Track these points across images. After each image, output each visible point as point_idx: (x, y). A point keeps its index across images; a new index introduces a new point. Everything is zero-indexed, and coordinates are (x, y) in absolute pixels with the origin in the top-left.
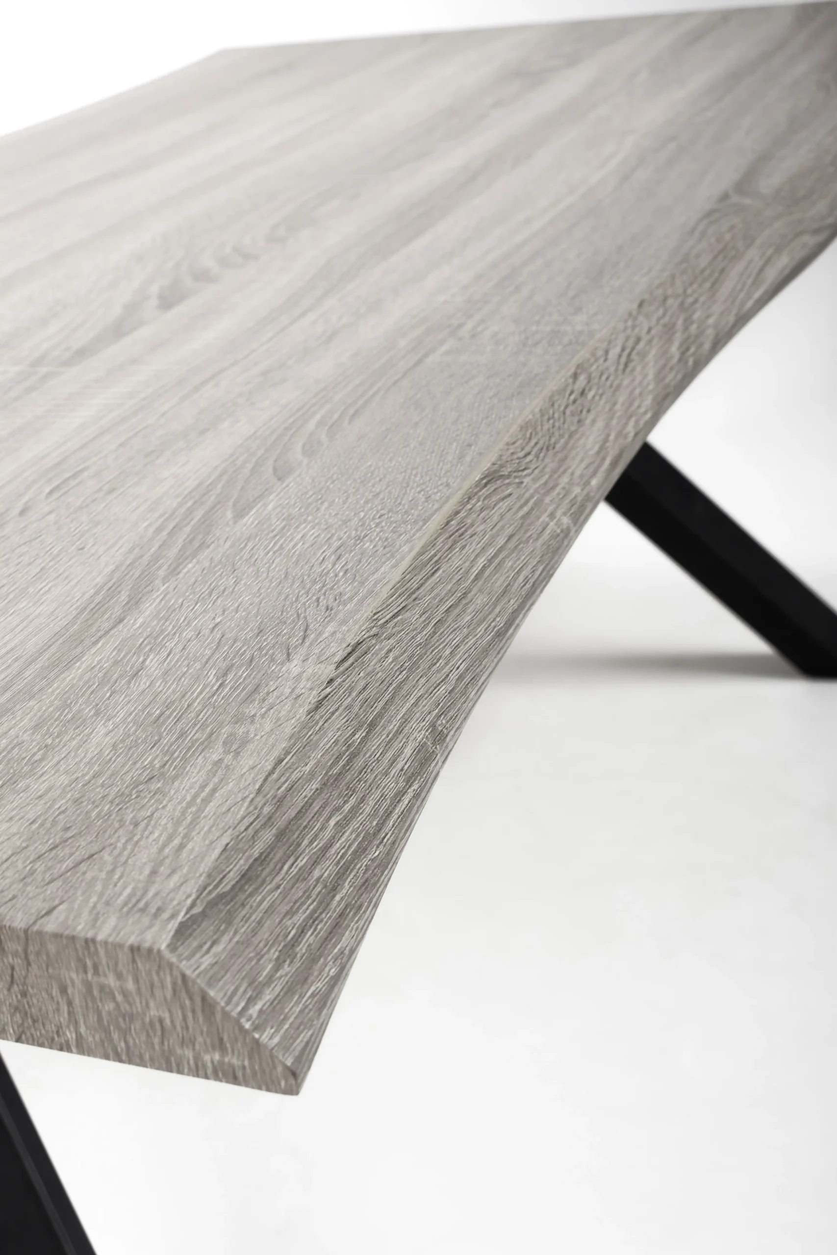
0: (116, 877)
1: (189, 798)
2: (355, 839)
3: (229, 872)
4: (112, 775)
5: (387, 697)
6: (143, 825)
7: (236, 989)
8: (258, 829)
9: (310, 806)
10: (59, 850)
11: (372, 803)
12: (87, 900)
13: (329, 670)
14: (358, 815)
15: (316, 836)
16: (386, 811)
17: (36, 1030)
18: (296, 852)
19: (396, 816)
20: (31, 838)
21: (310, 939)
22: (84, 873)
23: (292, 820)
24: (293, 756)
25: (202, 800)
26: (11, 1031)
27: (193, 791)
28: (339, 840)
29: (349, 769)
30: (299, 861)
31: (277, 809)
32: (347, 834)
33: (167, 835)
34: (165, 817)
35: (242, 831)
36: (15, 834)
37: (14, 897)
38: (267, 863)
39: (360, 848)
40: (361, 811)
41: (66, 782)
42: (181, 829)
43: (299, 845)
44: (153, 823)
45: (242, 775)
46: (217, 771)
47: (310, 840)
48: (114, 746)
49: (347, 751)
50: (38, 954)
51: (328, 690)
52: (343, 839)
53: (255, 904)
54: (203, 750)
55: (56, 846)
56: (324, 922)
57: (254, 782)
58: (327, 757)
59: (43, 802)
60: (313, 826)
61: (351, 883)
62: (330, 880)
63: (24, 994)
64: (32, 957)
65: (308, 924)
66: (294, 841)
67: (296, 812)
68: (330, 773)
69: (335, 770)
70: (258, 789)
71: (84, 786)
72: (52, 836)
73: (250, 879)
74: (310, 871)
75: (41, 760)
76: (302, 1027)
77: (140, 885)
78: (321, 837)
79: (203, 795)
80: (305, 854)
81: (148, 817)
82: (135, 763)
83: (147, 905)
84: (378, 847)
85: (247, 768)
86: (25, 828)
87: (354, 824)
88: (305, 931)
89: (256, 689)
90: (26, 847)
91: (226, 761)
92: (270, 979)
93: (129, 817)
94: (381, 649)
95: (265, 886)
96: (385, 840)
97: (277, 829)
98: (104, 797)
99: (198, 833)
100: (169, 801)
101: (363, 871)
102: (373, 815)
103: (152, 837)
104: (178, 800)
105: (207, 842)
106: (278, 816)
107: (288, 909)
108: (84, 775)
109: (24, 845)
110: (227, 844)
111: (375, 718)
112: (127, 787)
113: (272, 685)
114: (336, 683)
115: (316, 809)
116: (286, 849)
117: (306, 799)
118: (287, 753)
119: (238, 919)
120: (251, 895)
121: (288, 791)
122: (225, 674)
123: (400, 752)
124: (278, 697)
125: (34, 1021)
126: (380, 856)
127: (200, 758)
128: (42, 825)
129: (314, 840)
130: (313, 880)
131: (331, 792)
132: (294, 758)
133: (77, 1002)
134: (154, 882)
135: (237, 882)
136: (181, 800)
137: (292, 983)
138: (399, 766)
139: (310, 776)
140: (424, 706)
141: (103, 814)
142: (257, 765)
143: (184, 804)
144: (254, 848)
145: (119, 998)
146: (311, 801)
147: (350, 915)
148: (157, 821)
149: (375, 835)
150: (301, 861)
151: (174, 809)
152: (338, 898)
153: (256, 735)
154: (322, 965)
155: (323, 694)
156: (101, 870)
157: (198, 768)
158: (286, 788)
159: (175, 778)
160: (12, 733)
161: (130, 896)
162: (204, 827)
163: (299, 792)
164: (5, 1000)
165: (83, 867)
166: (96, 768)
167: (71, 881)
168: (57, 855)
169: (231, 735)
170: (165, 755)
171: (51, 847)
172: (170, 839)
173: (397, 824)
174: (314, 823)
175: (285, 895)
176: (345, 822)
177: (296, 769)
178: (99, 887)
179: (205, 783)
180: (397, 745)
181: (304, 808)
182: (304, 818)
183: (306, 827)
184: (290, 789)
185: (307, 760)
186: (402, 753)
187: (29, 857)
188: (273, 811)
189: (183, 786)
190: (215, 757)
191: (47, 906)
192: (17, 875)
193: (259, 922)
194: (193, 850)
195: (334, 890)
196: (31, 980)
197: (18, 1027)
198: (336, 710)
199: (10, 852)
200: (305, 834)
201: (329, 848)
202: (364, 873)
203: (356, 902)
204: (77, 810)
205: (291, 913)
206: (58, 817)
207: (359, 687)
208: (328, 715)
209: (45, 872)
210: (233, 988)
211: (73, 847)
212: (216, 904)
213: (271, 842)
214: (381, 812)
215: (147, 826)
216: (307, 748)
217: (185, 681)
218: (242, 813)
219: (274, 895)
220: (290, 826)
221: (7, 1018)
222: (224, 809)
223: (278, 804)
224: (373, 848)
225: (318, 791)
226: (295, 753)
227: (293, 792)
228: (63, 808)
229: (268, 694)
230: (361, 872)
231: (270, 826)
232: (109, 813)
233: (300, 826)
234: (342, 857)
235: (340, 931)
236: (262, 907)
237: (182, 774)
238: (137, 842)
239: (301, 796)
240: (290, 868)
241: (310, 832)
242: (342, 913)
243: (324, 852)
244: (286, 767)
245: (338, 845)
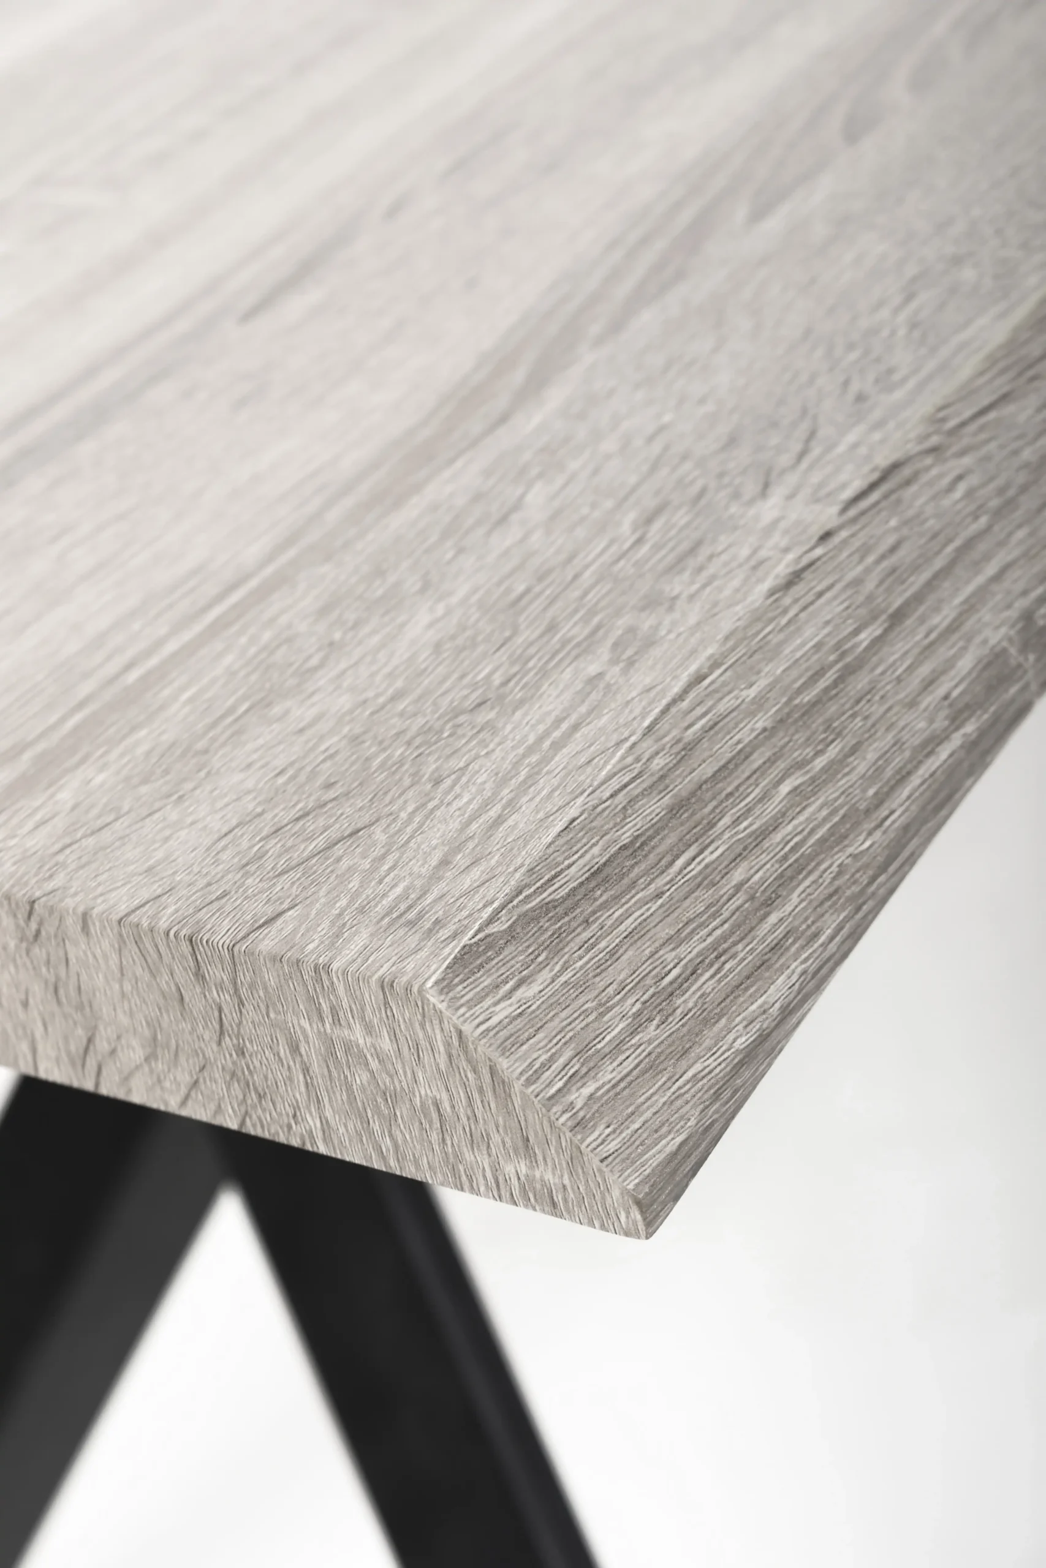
0: (386, 867)
1: (531, 739)
2: (825, 820)
3: (569, 866)
4: (420, 698)
5: (939, 563)
6: (448, 782)
7: (552, 1059)
8: (637, 796)
9: (747, 757)
10: (309, 821)
11: (871, 756)
12: (331, 903)
13: (828, 515)
14: (839, 776)
15: (749, 811)
16: (898, 772)
17: (264, 1110)
18: (705, 837)
19: (918, 782)
20: (272, 799)
21: (705, 986)
22: (339, 860)
23: (706, 782)
24: (726, 670)
25: (553, 743)
26: (230, 1111)
27: (541, 728)
28: (793, 818)
29: (836, 695)
30: (706, 853)
31: (679, 762)
32: (810, 810)
33: (480, 801)
34: (486, 771)
35: (604, 798)
36: (249, 792)
37: (225, 894)
38: (644, 853)
39: (832, 835)
40: (847, 770)
41: (348, 707)
42: (506, 791)
43: (712, 825)
44: (464, 779)
45: (628, 702)
46: (589, 694)
47: (735, 817)
48: (438, 647)
49: (836, 662)
50: (252, 986)
51: (819, 551)
52: (801, 818)
53: (609, 922)
54: (576, 657)
55: (307, 814)
56: (738, 958)
57: (644, 715)
58: (794, 673)
59: (303, 738)
60: (745, 794)
61: (803, 895)
62: (762, 888)
63: (241, 1052)
64: (244, 992)
65: (707, 961)
66: (703, 819)
67: (716, 769)
68: (797, 701)
69: (807, 697)
70: (648, 727)
71: (373, 714)
72: (304, 796)
73: (606, 880)
74: (726, 871)
75: (315, 669)
76: (665, 1129)
77: (418, 883)
78: (758, 813)
79: (557, 734)
80: (720, 842)
81: (460, 769)
82: (462, 677)
83: (420, 916)
84: (870, 834)
85: (640, 688)
86: (266, 783)
87: (830, 793)
88: (699, 971)
89: (693, 551)
90: (260, 815)
91: (607, 678)
92: (618, 1046)
93: (430, 768)
94: (941, 476)
95: (633, 892)
96: (888, 823)
97: (675, 796)
98: (398, 735)
99: (531, 800)
100: (500, 744)
101: (832, 875)
102: (868, 779)
103: (455, 806)
104: (515, 742)
105: (541, 815)
106: (679, 776)
107: (672, 933)
108: (377, 696)
109: (259, 810)
110: (574, 820)
111: (907, 604)
112: (438, 719)
113: (724, 540)
114: (836, 540)
115: (756, 765)
116: (685, 832)
117: (740, 746)
118: (715, 665)
119: (574, 946)
120: (605, 906)
121: (706, 732)
122: (649, 521)
123: (949, 664)
124: (726, 564)
125: (260, 1097)
126: (871, 850)
127: (569, 670)
128: (293, 777)
129: (741, 819)
130: (728, 887)
131: (793, 735)
132: (728, 673)
133: (316, 1068)
134: (440, 879)
135: (582, 883)
136: (519, 742)
137: (658, 1057)
138: (941, 691)
139: (755, 706)
140: (1015, 581)
141: (390, 763)
142: (657, 685)
143: (521, 751)
144: (622, 827)
145: (374, 1064)
146: (748, 749)
147: (793, 949)
148: (472, 776)
149: (868, 812)
150: (712, 853)
151: (503, 758)
152: (773, 919)
153: (669, 632)
154: (722, 1030)
155: (805, 561)
156: (364, 856)
157: (561, 686)
158: (703, 727)
159: (522, 702)
160: (283, 620)
161: (399, 899)
162: (543, 788)
163: (729, 733)
164: (215, 1060)
165: (338, 850)
166: (399, 684)
167: (315, 872)
168: (303, 829)
169: (631, 630)
170: (513, 664)
171: (297, 816)
172: (486, 805)
173: (917, 794)
174: (747, 788)
175: (668, 911)
176: (811, 788)
177: (730, 692)
178: (354, 884)
179: (565, 715)
180: (944, 652)
181: (733, 762)
182: (728, 780)
183: (731, 794)
184: (711, 728)
185: (754, 678)
186: (952, 667)
187: (261, 830)
188: (671, 765)
189: (529, 718)
190: (593, 669)
191: (270, 911)
192: (236, 860)
193: (612, 953)
194: (514, 827)
195: (769, 904)
196: (247, 1028)
197: (238, 1106)
198: (829, 588)
199: (234, 822)
200: (727, 806)
201: (770, 833)
202: (834, 879)
203: (809, 927)
204: (353, 754)
205: (675, 940)
206: (321, 766)
207: (883, 547)
208: (810, 597)
209: (280, 856)
210: (544, 1057)
211: (331, 816)
212: (537, 919)
213: (658, 817)
214: (889, 772)
215: (452, 787)
216: (756, 657)
217: (581, 533)
218: (609, 767)
219: (648, 909)
220: (699, 793)
221: (222, 1089)
222: (583, 760)
223: (683, 753)
224: (860, 834)
225: (766, 734)
226: (731, 666)
227: (717, 733)
228: (331, 751)
229: (711, 557)
230: (828, 877)
231: (661, 792)
232: (401, 762)
233: (719, 793)
234: (793, 849)
235: (767, 974)
236: (622, 927)
237: (532, 697)
238: (432, 811)
239: (730, 742)
240: (688, 864)
241: (738, 804)
242: (776, 945)
243: (760, 839)
244: (711, 689)
245: (790, 828)
